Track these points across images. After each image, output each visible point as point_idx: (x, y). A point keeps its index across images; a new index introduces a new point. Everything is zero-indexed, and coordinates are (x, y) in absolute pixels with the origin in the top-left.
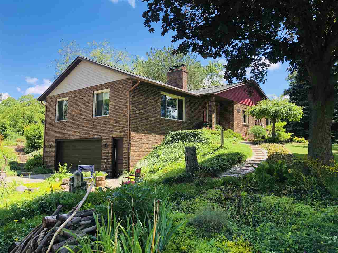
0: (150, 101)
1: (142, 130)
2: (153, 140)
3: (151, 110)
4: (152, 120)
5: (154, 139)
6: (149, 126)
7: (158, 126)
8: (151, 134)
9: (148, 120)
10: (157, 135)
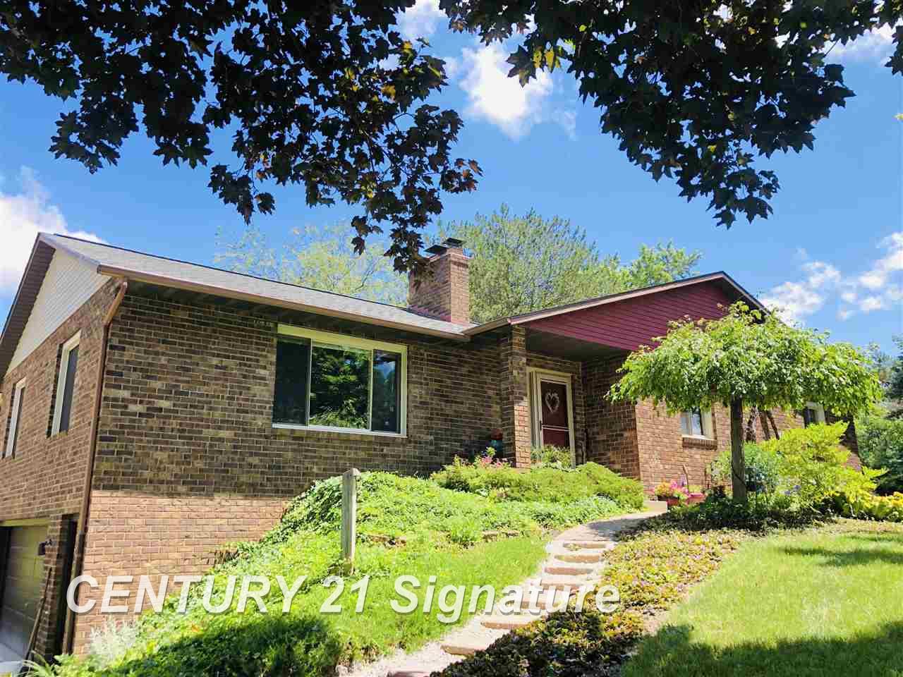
0: (215, 361)
1: (162, 482)
2: (219, 522)
3: (213, 397)
4: (221, 440)
5: (226, 515)
6: (199, 464)
7: (255, 460)
8: (210, 496)
9: (201, 439)
10: (246, 497)
